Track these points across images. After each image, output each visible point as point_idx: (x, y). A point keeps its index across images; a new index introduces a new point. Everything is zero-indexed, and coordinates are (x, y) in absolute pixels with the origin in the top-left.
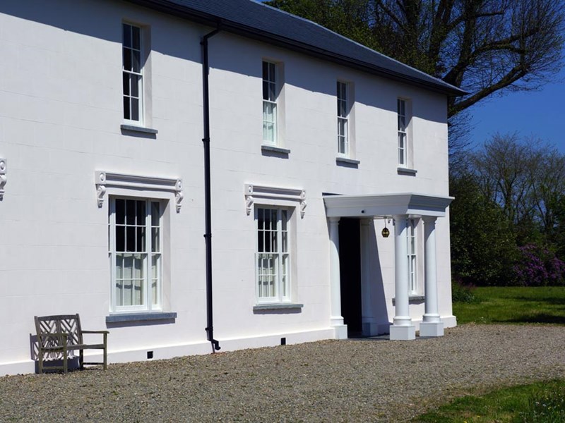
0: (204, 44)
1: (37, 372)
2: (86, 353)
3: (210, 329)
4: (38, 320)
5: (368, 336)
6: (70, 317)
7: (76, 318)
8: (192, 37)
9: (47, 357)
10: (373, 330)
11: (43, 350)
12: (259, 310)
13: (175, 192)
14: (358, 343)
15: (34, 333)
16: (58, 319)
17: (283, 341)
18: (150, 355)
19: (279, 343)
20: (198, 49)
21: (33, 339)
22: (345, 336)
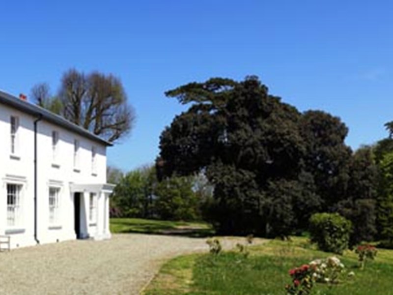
0: (35, 124)
3: (35, 235)
5: (82, 238)
8: (30, 121)
10: (84, 236)
12: (51, 228)
13: (25, 181)
14: (80, 241)
17: (58, 240)
18: (18, 245)
19: (55, 241)
20: (33, 126)
22: (75, 238)
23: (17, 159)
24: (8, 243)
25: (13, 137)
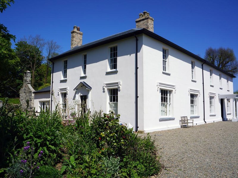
0: (202, 65)
1: (181, 127)
2: (189, 124)
3: (204, 119)
4: (181, 117)
6: (186, 117)
7: (187, 117)
8: (200, 64)
9: (183, 124)
10: (226, 120)
11: (182, 123)
12: (211, 116)
13: (199, 93)
14: (224, 122)
15: (181, 120)
16: (184, 117)
17: (214, 121)
18: (196, 124)
21: (180, 121)
22: (222, 121)
23: (195, 82)
24: (193, 123)
25: (192, 71)
